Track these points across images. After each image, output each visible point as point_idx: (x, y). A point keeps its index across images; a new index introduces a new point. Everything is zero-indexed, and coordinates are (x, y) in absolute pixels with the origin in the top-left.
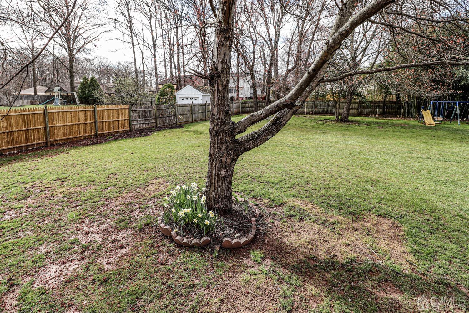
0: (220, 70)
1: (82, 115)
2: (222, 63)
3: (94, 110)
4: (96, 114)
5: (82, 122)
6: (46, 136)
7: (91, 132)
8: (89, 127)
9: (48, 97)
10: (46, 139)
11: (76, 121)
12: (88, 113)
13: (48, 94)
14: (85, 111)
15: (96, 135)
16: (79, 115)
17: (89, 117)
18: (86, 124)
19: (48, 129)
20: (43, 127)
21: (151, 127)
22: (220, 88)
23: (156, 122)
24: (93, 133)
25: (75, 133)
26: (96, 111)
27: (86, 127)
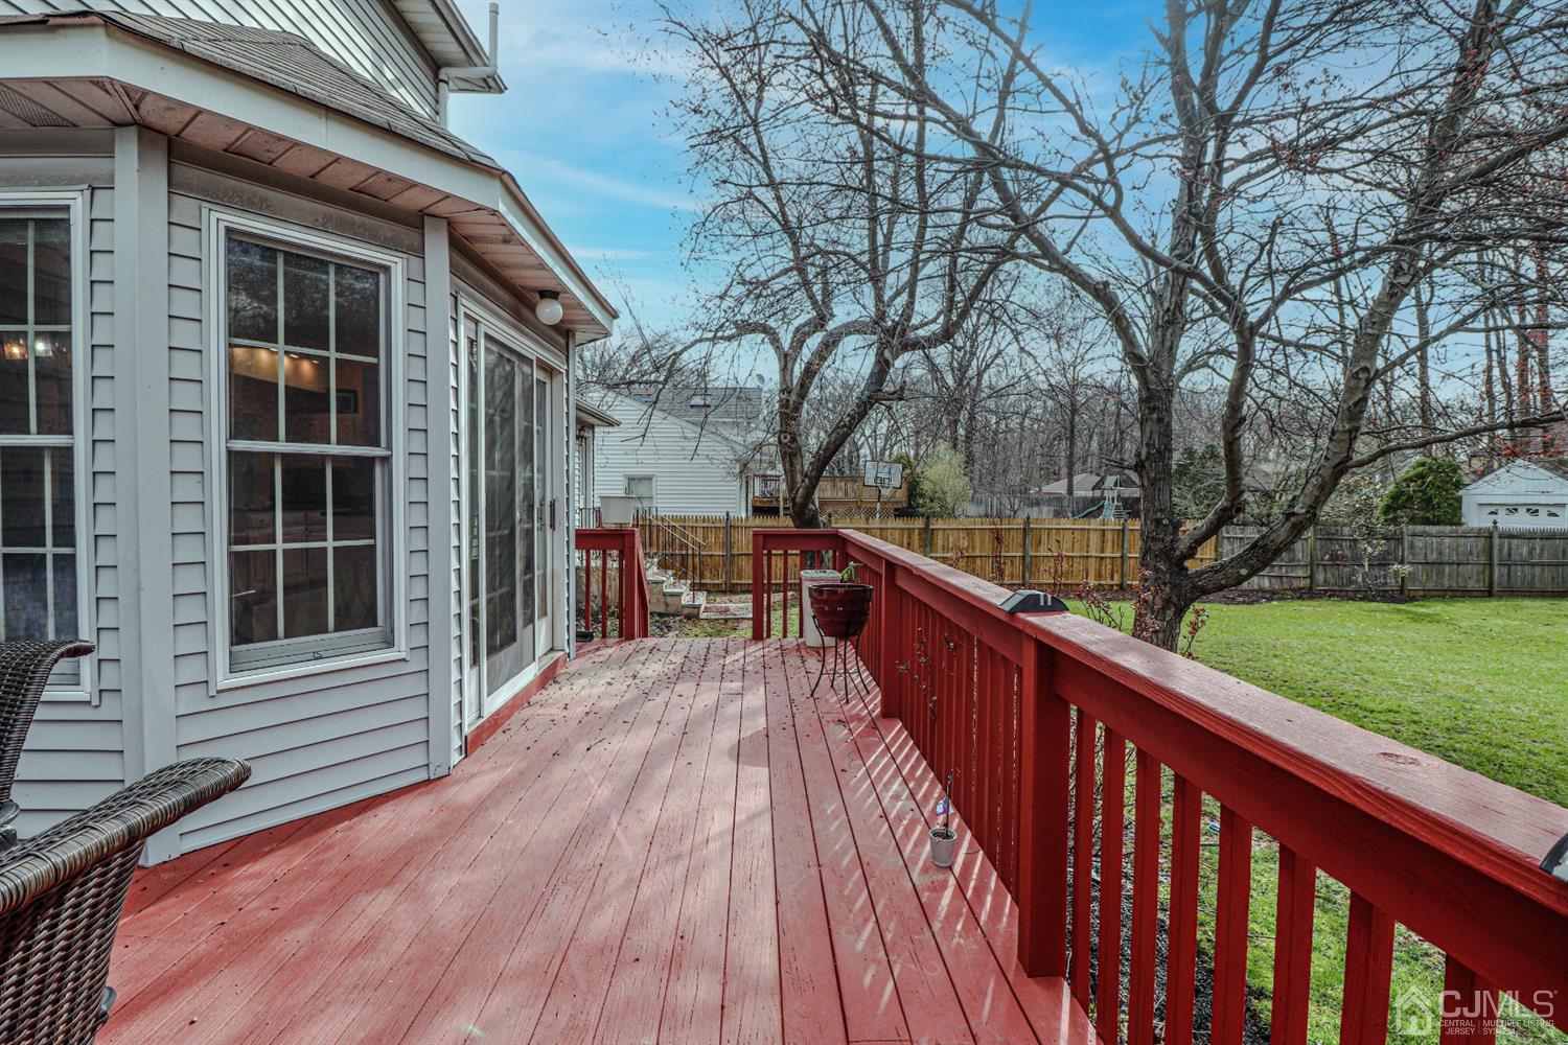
0: (1143, 457)
1: (1094, 539)
2: (1148, 445)
3: (1123, 530)
4: (1126, 538)
5: (1093, 553)
6: (1024, 572)
7: (1112, 578)
8: (1109, 567)
9: (1093, 501)
10: (1024, 577)
11: (1080, 550)
12: (1109, 536)
13: (1098, 493)
14: (1104, 530)
15: (1121, 587)
16: (1089, 539)
17: (1109, 544)
18: (1102, 558)
19: (1028, 560)
20: (1020, 554)
21: (1290, 590)
22: (1146, 483)
23: (1311, 577)
24: (1117, 580)
25: (1078, 575)
26: (1127, 532)
27: (1100, 566)
